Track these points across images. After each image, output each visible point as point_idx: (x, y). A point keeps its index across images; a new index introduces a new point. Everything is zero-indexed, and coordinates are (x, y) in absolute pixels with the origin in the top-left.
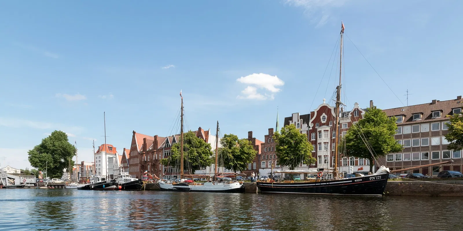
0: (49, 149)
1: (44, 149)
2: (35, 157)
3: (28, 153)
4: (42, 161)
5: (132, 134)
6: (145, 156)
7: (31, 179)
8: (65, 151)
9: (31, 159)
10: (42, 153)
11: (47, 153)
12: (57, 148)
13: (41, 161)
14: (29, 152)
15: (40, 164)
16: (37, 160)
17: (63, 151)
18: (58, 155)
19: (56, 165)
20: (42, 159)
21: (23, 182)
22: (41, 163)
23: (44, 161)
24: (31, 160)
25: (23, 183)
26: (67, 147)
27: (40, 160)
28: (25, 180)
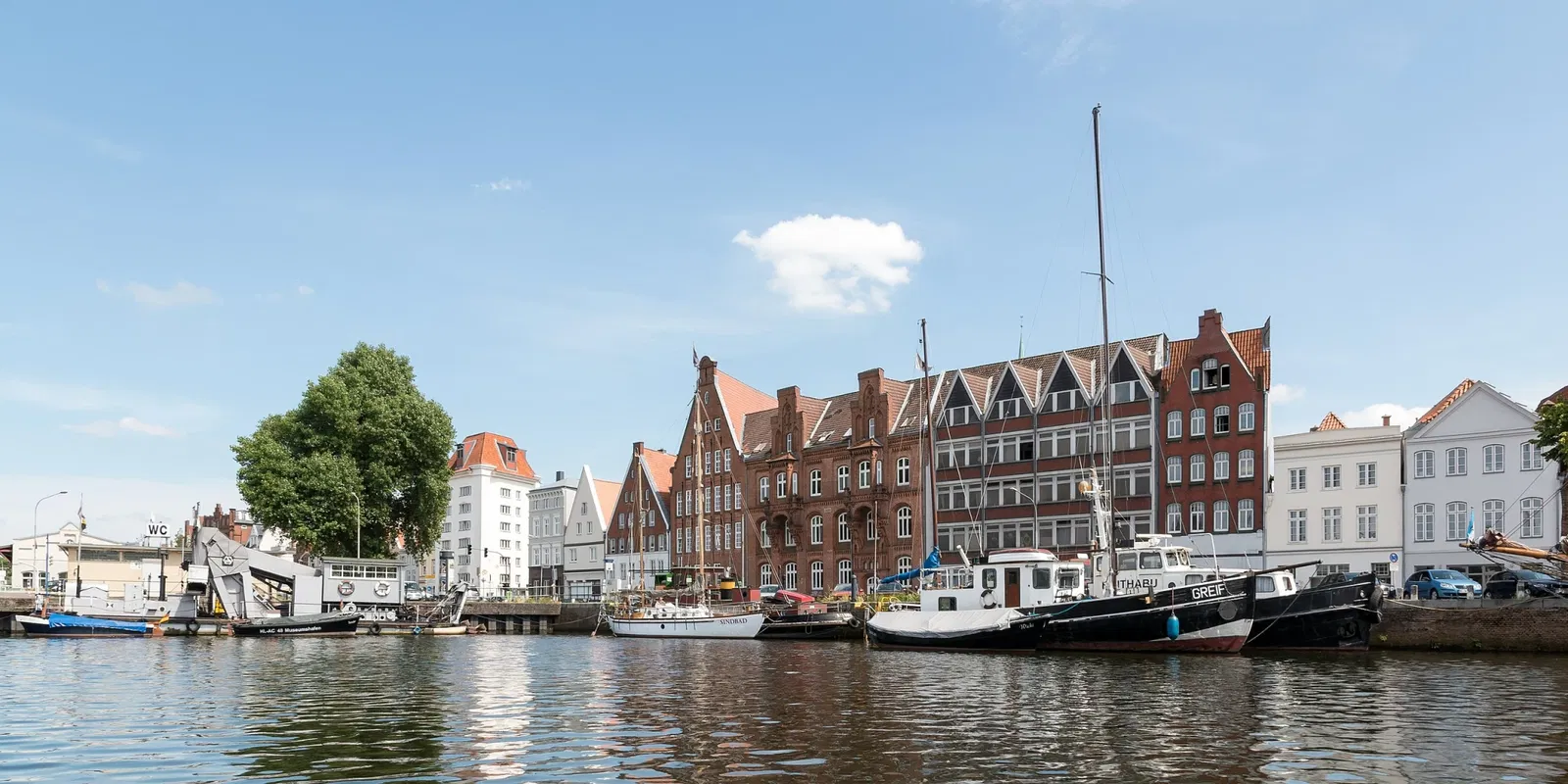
0: (344, 435)
1: (318, 432)
2: (274, 471)
3: (235, 454)
4: (313, 492)
5: (695, 375)
6: (795, 475)
7: (383, 580)
8: (419, 443)
9: (255, 483)
10: (308, 451)
11: (337, 452)
12: (383, 425)
13: (307, 494)
14: (238, 445)
15: (303, 505)
16: (286, 486)
17: (409, 444)
18: (387, 464)
19: (375, 512)
20: (314, 481)
21: (337, 598)
22: (310, 504)
23: (321, 495)
24: (251, 485)
25: (337, 605)
26: (430, 424)
27: (299, 489)
28: (352, 587)
